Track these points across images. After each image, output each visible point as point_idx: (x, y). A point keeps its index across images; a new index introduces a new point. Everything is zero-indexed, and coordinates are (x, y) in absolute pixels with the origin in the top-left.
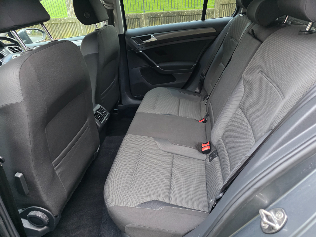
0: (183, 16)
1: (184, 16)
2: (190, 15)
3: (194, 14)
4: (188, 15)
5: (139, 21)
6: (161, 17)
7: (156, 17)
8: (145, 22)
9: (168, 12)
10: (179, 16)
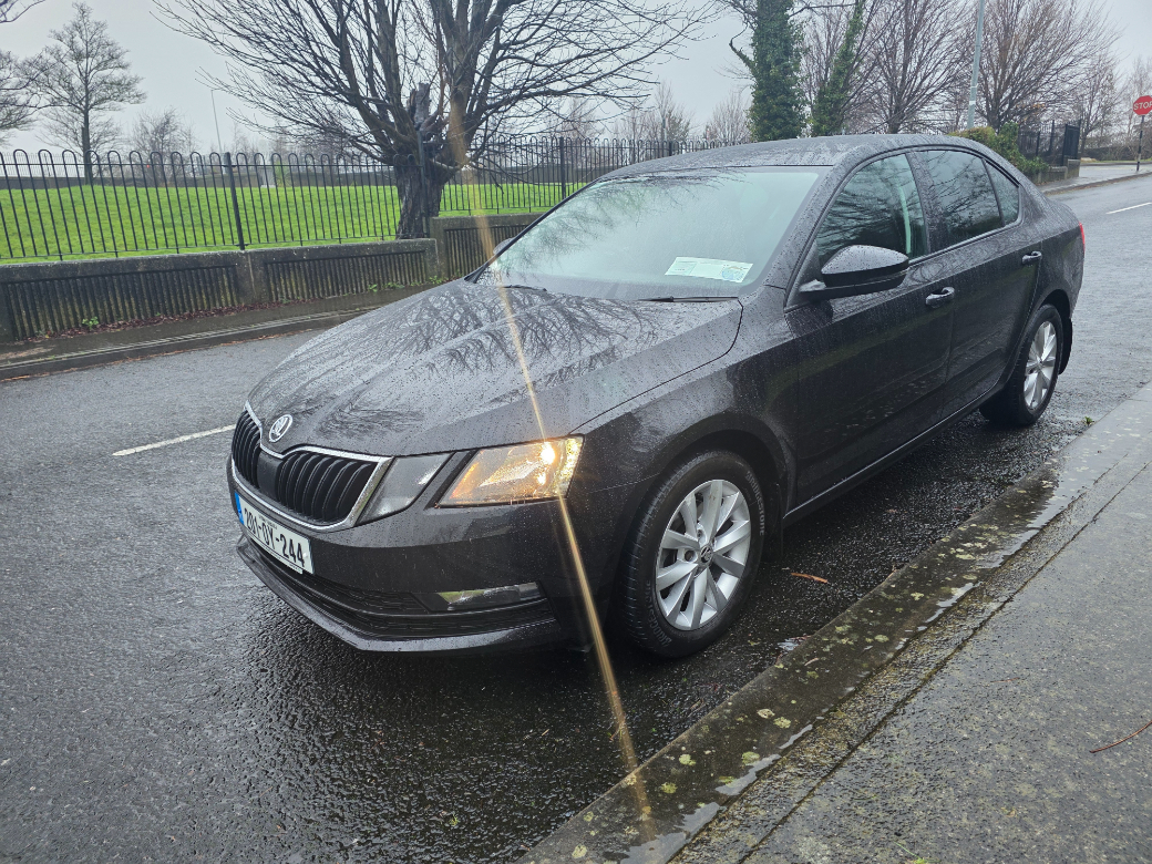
0: (361, 257)
1: (366, 256)
2: (380, 255)
3: (390, 250)
4: (375, 256)
5: (234, 272)
6: (304, 260)
7: (288, 262)
8: (254, 276)
9: (323, 248)
10: (352, 258)
